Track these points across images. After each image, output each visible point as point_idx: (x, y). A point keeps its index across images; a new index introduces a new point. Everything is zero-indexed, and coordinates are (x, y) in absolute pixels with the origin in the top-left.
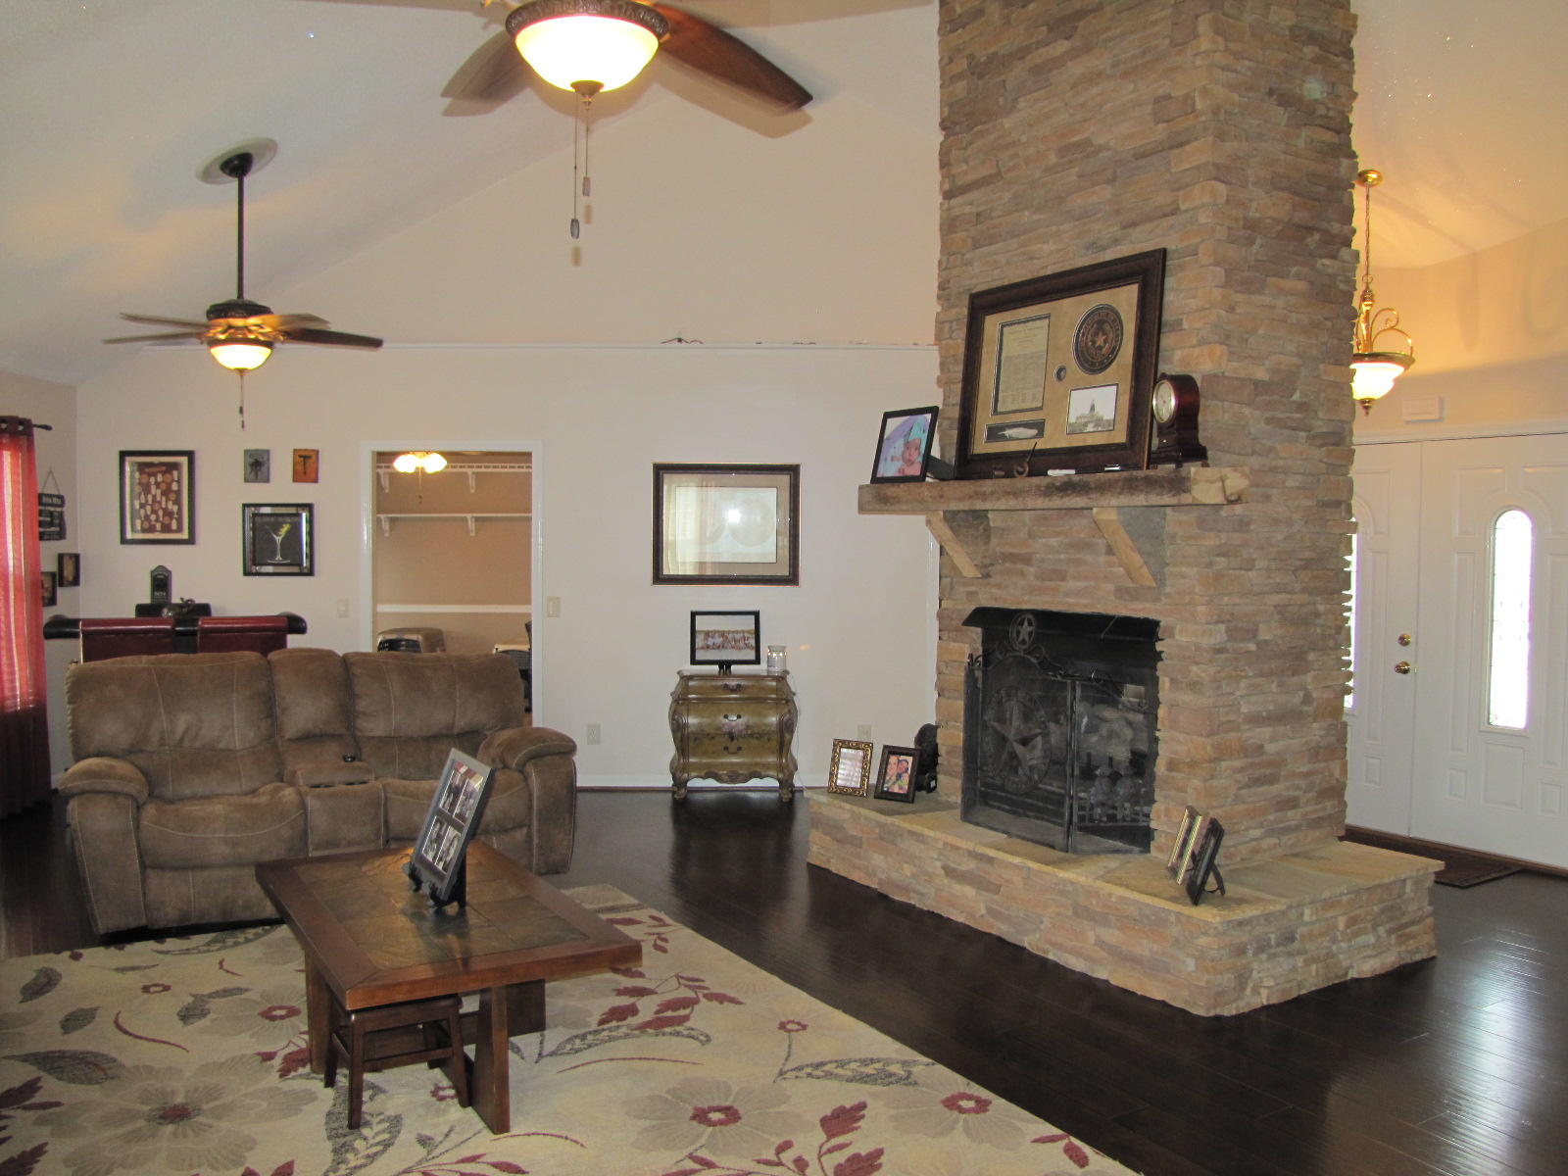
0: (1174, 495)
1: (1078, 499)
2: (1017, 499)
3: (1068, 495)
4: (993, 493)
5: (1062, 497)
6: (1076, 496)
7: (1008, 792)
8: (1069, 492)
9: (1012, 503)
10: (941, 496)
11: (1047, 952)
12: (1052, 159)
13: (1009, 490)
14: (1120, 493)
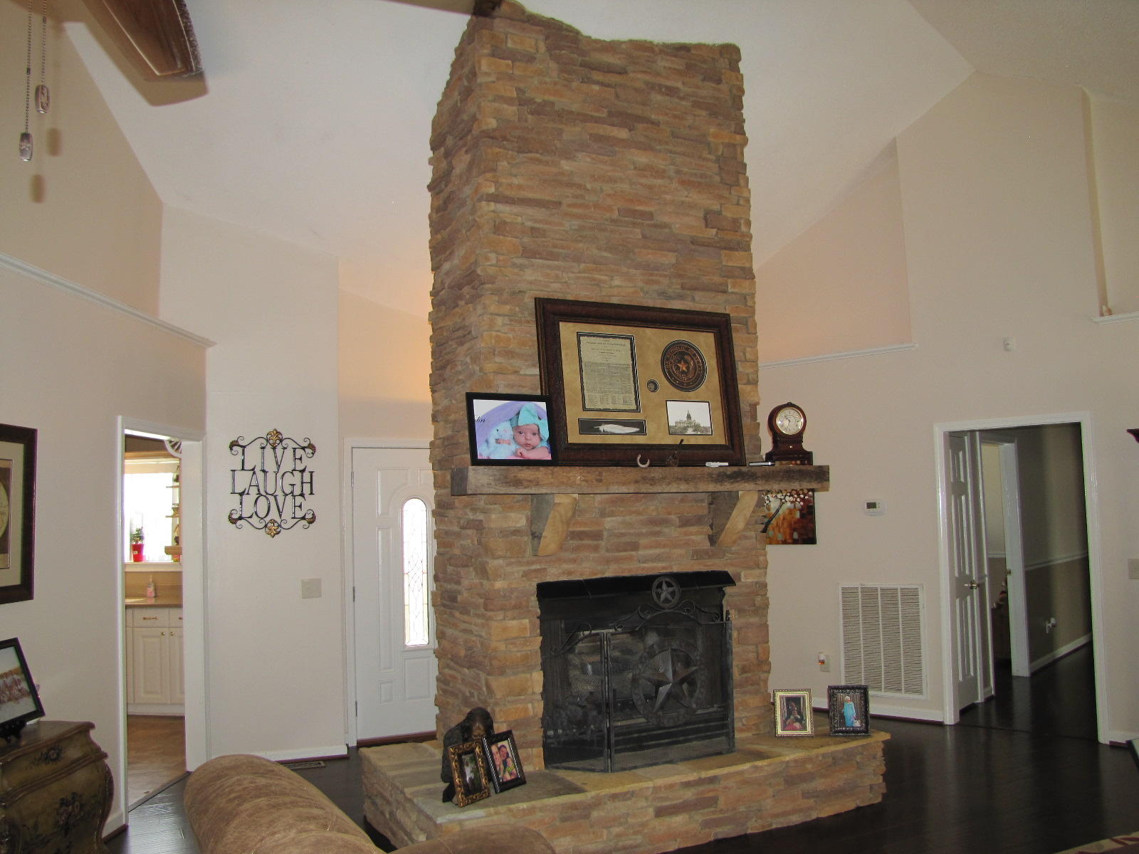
0: (819, 483)
1: (746, 484)
2: (688, 483)
3: (738, 482)
4: (664, 478)
5: (732, 483)
6: (745, 482)
7: (665, 728)
8: (739, 479)
9: (683, 487)
10: (600, 481)
11: (771, 825)
12: (615, 215)
13: (680, 477)
14: (781, 481)
